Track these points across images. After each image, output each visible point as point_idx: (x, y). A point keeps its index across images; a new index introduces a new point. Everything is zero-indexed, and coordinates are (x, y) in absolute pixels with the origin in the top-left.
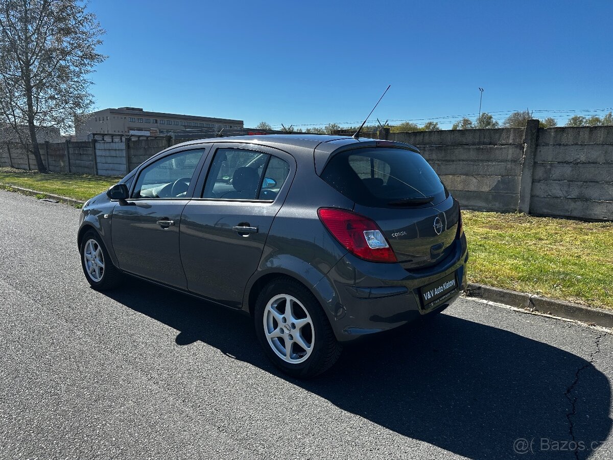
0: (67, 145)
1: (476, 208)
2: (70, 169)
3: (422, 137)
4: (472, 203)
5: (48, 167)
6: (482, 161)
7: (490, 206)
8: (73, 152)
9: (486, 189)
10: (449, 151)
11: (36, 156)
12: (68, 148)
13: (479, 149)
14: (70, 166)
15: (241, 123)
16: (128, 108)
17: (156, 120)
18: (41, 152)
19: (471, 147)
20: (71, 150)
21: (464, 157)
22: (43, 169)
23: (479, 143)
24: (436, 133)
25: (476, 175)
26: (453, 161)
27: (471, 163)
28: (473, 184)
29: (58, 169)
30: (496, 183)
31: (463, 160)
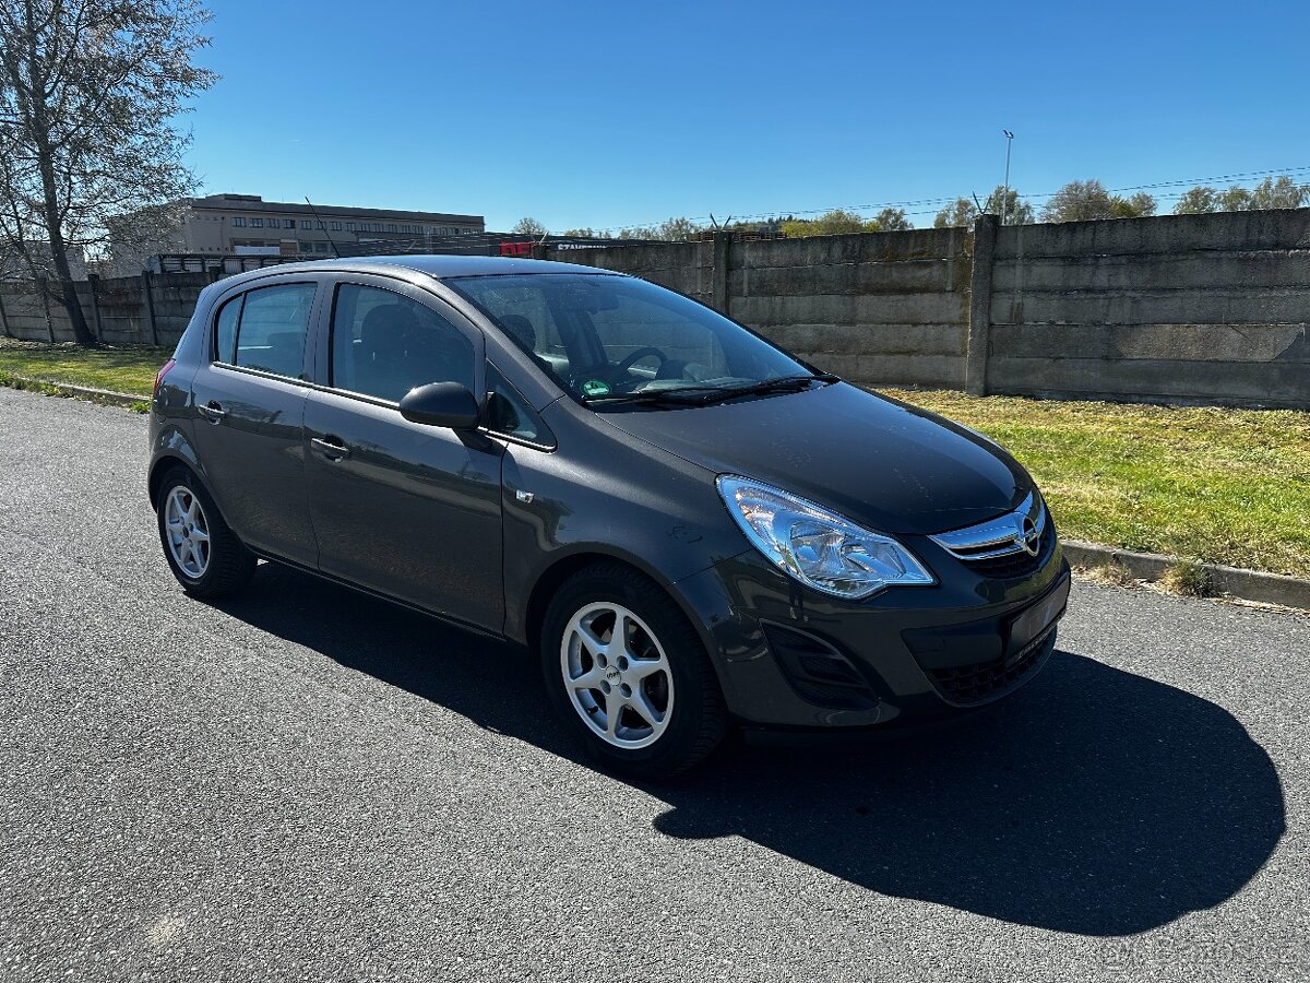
0: (148, 283)
1: (1236, 400)
2: (155, 336)
3: (1089, 235)
4: (1225, 389)
5: (100, 334)
6: (1253, 287)
7: (1273, 395)
8: (161, 299)
9: (1263, 355)
10: (1162, 267)
11: (70, 310)
12: (149, 288)
13: (1245, 261)
14: (155, 329)
15: (479, 221)
16: (228, 197)
17: (293, 222)
18: (82, 299)
19: (1223, 255)
20: (157, 294)
21: (1207, 278)
22: (88, 340)
23: (1247, 246)
24: (1128, 224)
25: (1236, 322)
26: (1176, 290)
27: (1225, 294)
28: (1230, 344)
29: (123, 338)
30: (1291, 341)
31: (1202, 288)
